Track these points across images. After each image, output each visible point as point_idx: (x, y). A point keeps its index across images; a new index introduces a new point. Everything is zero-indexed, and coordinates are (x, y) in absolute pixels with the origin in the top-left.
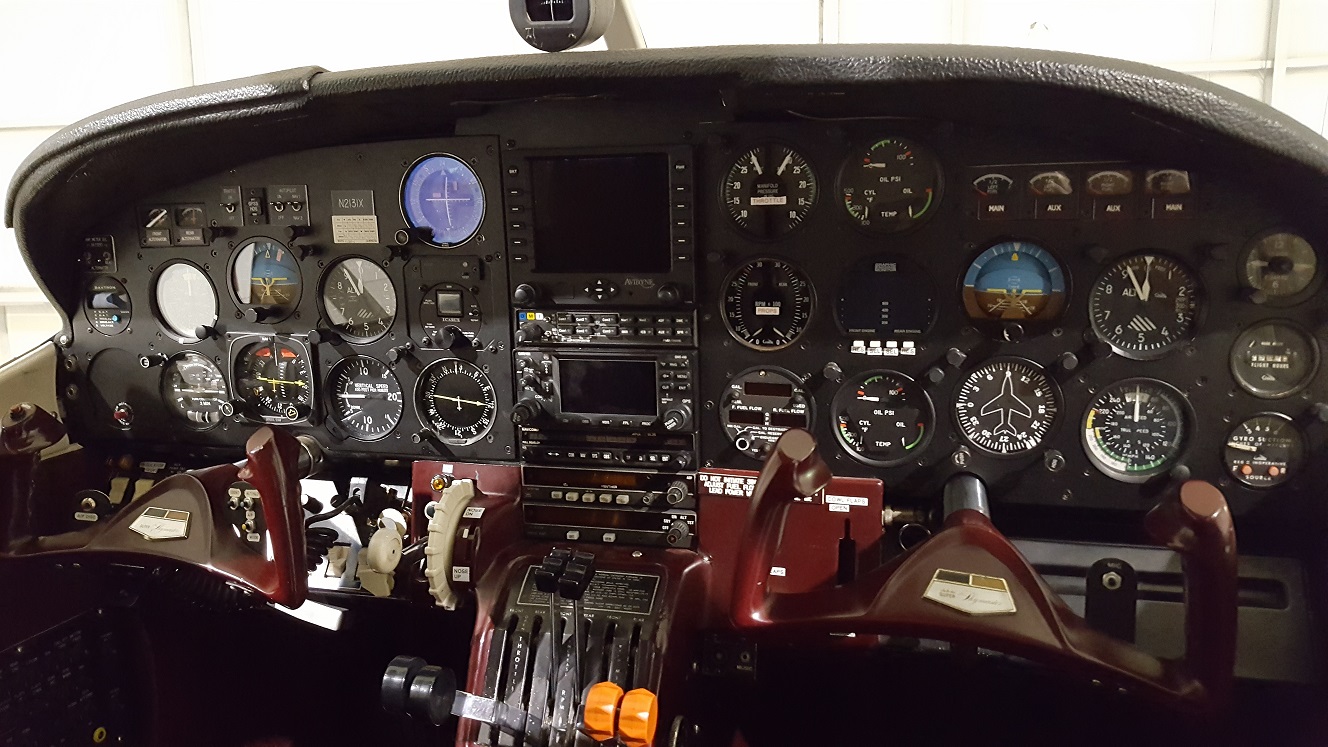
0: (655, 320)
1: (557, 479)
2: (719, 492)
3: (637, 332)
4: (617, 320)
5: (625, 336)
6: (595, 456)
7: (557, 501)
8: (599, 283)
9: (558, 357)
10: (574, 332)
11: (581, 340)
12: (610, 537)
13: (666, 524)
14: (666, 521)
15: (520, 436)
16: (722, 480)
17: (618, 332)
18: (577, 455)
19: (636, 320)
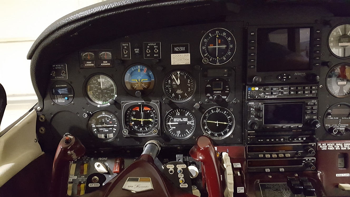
0: (304, 88)
1: (261, 150)
2: (325, 149)
3: (297, 93)
4: (290, 88)
5: (292, 94)
6: (277, 140)
7: (261, 158)
8: (285, 75)
9: (264, 103)
10: (272, 94)
11: (273, 97)
12: (282, 170)
13: (303, 163)
14: (304, 162)
15: (247, 134)
16: (326, 145)
17: (290, 93)
18: (270, 140)
19: (297, 88)
